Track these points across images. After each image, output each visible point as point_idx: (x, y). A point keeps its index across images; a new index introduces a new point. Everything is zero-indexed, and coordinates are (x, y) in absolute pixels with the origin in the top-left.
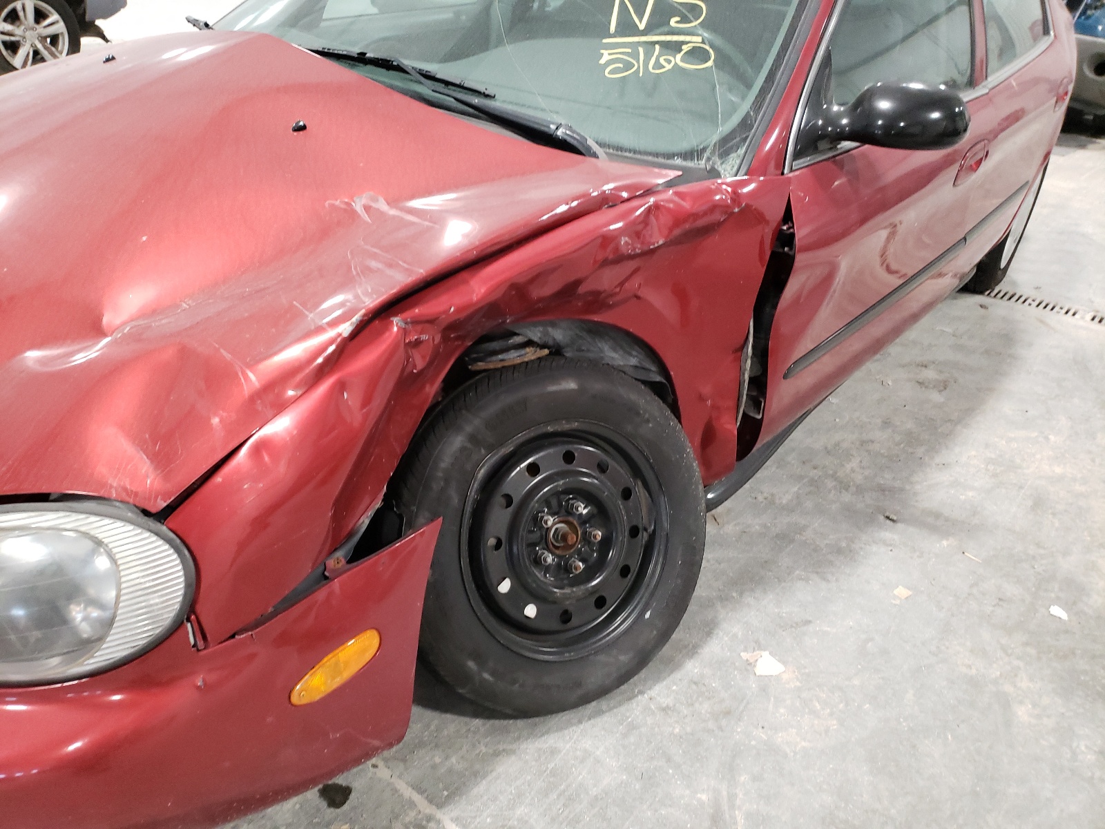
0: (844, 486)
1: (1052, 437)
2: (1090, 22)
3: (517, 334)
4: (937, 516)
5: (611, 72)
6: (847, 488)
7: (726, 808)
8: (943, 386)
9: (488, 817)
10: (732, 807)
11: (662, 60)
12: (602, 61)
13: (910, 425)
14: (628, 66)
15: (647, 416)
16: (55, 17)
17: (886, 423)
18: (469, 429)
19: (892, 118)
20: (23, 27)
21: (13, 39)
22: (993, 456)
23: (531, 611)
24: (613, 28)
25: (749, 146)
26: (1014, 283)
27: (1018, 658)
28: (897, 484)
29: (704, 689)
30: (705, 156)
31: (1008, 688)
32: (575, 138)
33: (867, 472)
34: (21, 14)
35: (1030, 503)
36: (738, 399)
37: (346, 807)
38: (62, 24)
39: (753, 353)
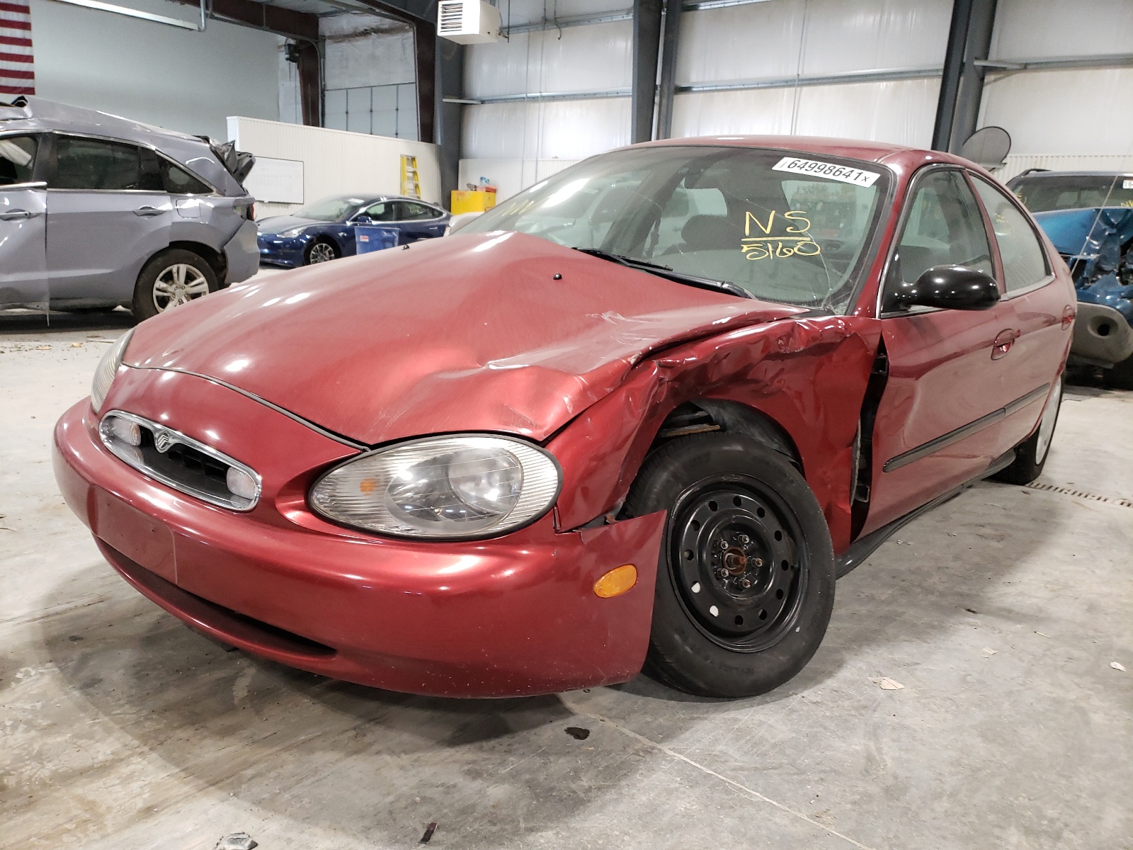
0: (929, 591)
1: (1097, 571)
2: (1088, 291)
3: (701, 410)
4: (1010, 611)
5: (750, 257)
6: (932, 593)
7: (876, 753)
8: (1001, 538)
9: (697, 749)
10: (880, 753)
11: (784, 250)
12: (744, 251)
13: (977, 559)
14: (761, 253)
15: (791, 478)
16: (202, 279)
17: (956, 558)
18: (672, 468)
19: (945, 289)
20: (174, 286)
21: (165, 294)
22: (1049, 580)
23: (714, 611)
24: (747, 232)
25: (851, 299)
26: (1049, 479)
27: (1090, 690)
28: (973, 592)
29: (843, 694)
30: (823, 304)
31: (1083, 704)
32: (735, 289)
33: (947, 585)
34: (175, 275)
35: (1086, 607)
36: (851, 484)
37: (588, 739)
38: (206, 285)
39: (861, 445)
